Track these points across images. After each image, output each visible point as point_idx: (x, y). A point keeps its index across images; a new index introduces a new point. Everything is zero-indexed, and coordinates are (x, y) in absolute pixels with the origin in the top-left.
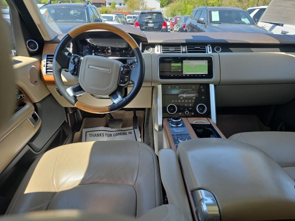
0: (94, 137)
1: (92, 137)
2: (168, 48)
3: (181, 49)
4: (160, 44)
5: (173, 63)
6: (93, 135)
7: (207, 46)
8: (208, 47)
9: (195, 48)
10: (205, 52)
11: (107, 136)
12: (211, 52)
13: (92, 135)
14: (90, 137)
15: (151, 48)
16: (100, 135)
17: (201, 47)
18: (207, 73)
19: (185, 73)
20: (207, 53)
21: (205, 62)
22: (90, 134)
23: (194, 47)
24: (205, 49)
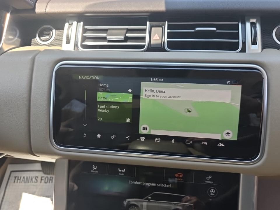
0: (21, 184)
1: (17, 182)
2: (105, 31)
3: (147, 35)
4: (80, 17)
5: (105, 90)
6: (20, 180)
7: (244, 23)
8: (248, 25)
9: (197, 29)
10: (233, 47)
11: (43, 181)
12: (258, 47)
13: (18, 179)
14: (14, 182)
15: (54, 31)
16: (32, 179)
17: (218, 27)
18: (233, 136)
19: (145, 129)
20: (244, 50)
21: (229, 93)
22: (15, 177)
23: (193, 27)
24: (237, 36)
